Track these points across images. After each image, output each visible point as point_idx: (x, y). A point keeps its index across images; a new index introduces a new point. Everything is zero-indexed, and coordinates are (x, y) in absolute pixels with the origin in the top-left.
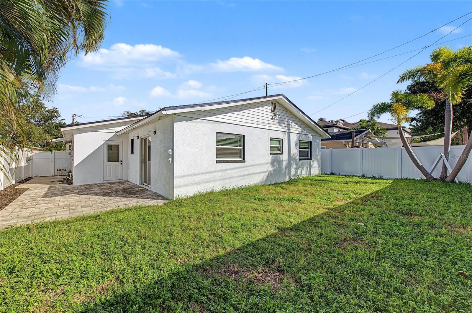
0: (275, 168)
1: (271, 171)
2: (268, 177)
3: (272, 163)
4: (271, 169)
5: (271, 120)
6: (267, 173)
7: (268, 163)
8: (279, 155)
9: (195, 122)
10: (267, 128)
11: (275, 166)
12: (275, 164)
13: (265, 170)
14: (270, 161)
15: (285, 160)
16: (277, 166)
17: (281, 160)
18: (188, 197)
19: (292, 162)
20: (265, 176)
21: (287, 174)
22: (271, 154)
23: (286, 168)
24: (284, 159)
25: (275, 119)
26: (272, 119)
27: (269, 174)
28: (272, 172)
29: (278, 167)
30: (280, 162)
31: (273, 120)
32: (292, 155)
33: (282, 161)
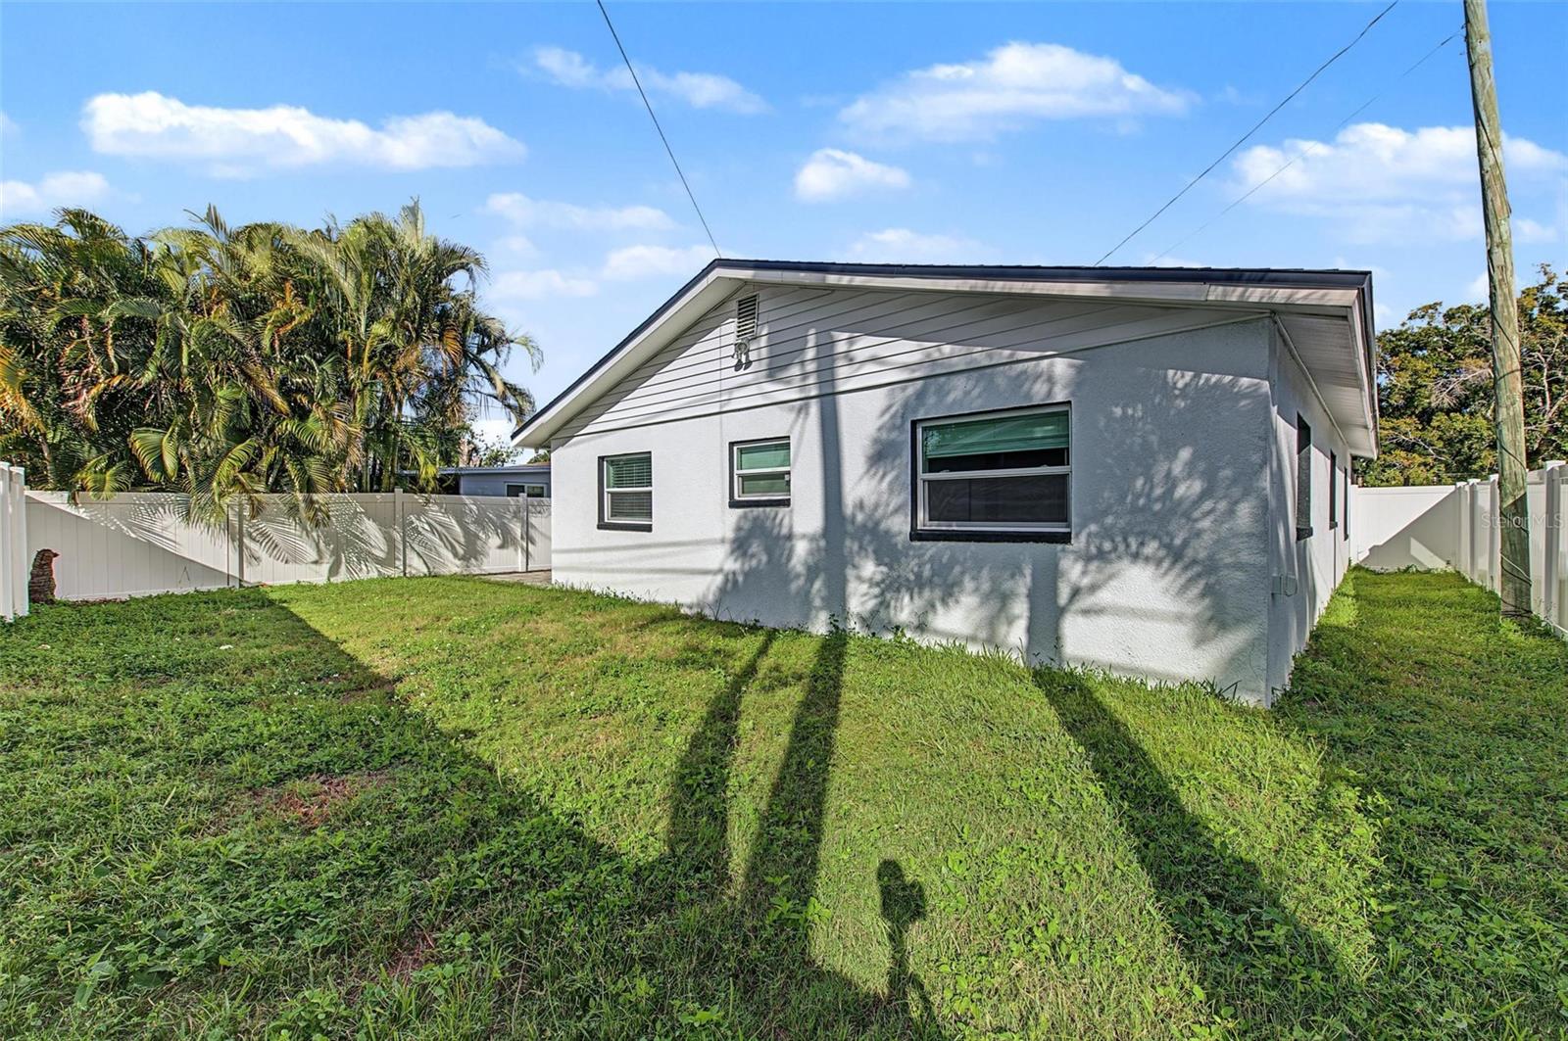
0: (754, 563)
1: (734, 573)
2: (723, 591)
3: (740, 545)
4: (732, 565)
5: (732, 372)
6: (719, 579)
7: (723, 541)
8: (775, 509)
9: (570, 446)
10: (716, 408)
11: (753, 556)
12: (755, 547)
13: (715, 566)
14: (730, 535)
15: (804, 536)
16: (764, 558)
17: (785, 531)
18: (572, 588)
19: (850, 545)
20: (714, 588)
21: (817, 602)
22: (734, 504)
23: (812, 572)
24: (798, 529)
25: (749, 363)
26: (738, 367)
27: (730, 585)
28: (740, 579)
29: (769, 561)
30: (778, 543)
31: (742, 371)
32: (848, 510)
33: (790, 537)
